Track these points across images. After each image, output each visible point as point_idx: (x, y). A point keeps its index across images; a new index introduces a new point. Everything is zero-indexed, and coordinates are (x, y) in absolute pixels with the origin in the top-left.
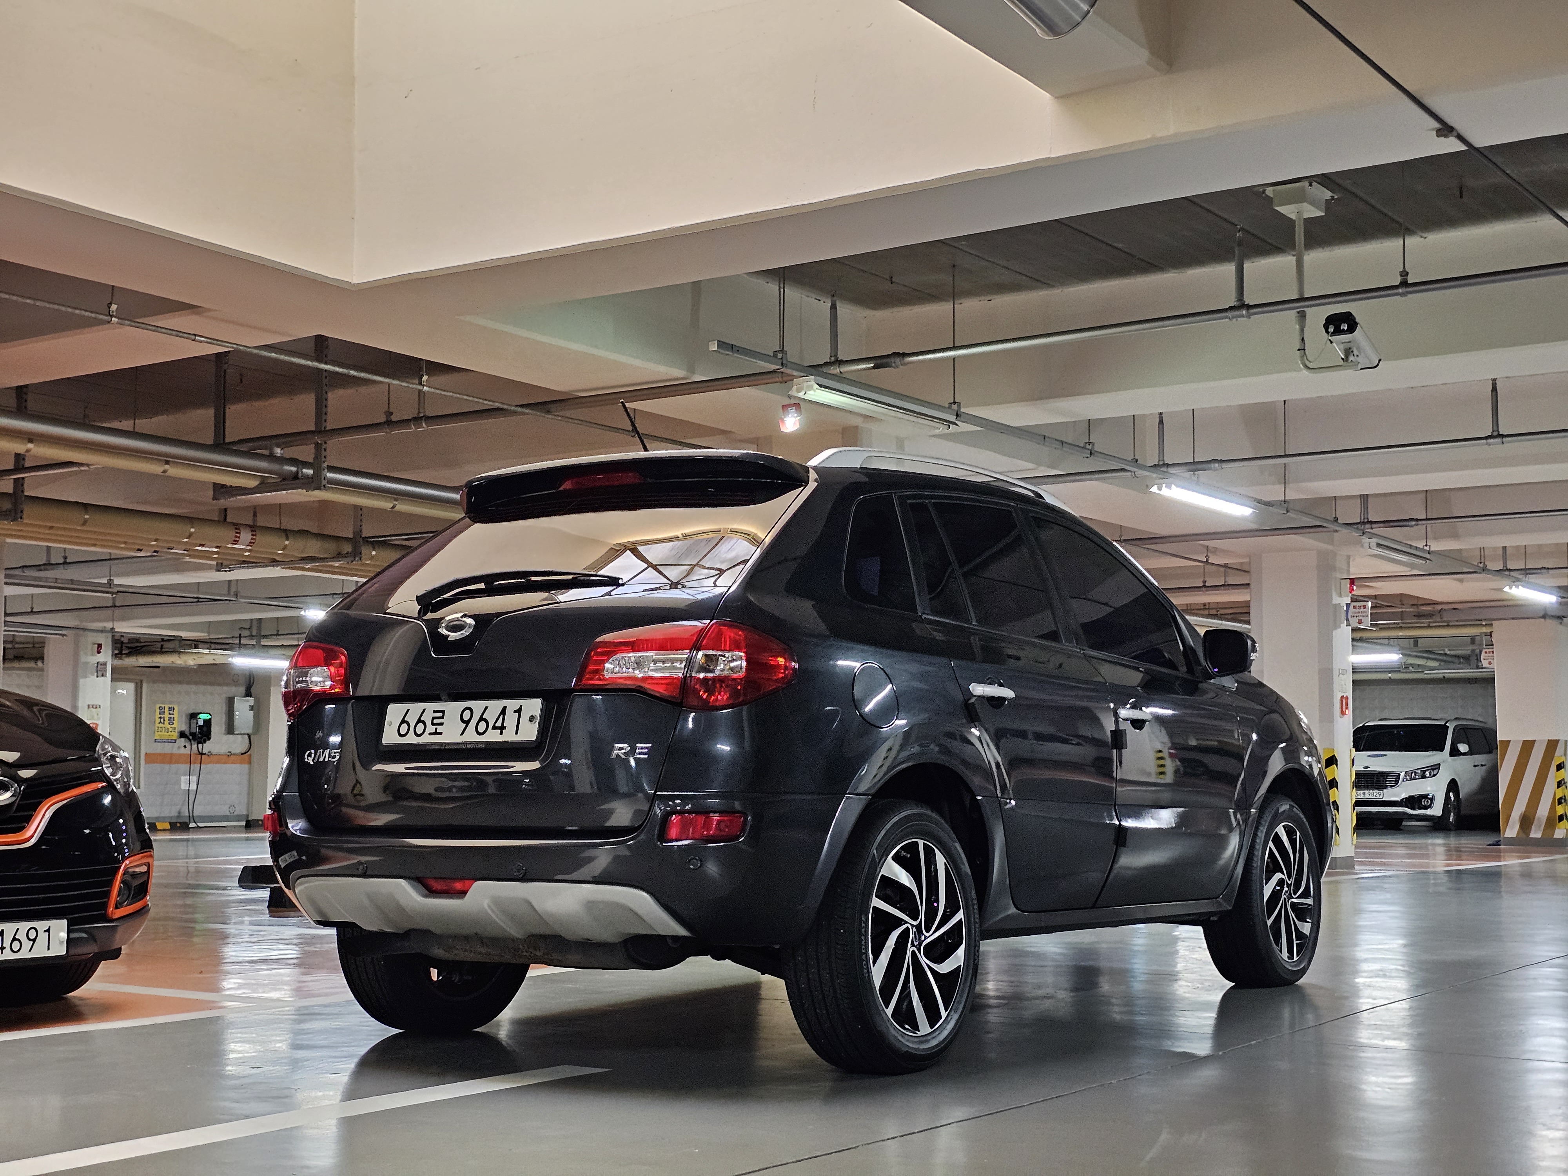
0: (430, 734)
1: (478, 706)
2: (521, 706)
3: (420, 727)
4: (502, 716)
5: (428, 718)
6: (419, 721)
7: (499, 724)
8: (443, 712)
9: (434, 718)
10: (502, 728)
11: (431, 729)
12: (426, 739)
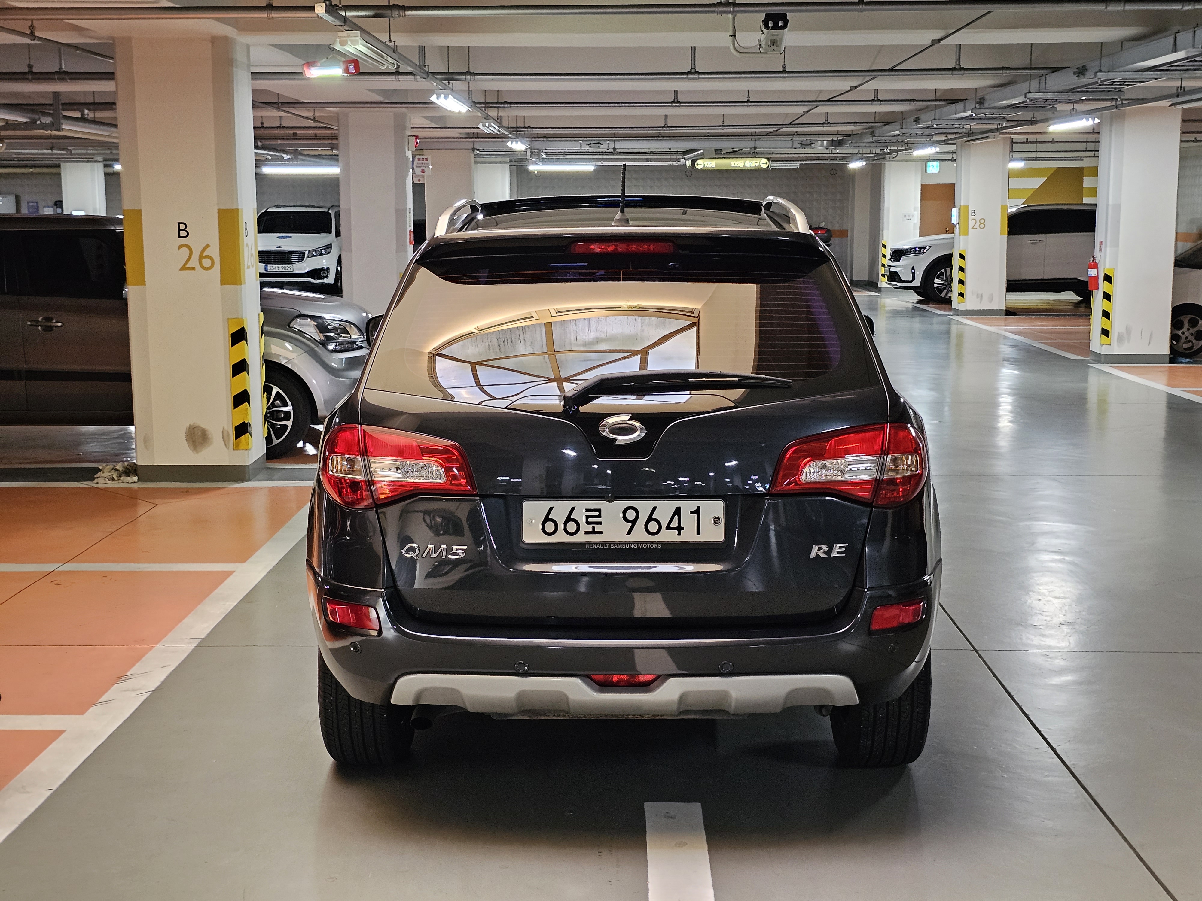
0: (586, 533)
1: (644, 506)
2: (699, 508)
3: (572, 527)
4: (676, 517)
5: (580, 515)
6: (569, 519)
7: (674, 524)
8: (599, 511)
9: (587, 517)
10: (679, 529)
11: (585, 527)
12: (581, 538)
